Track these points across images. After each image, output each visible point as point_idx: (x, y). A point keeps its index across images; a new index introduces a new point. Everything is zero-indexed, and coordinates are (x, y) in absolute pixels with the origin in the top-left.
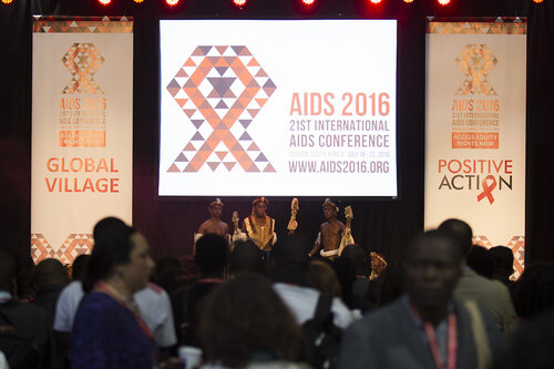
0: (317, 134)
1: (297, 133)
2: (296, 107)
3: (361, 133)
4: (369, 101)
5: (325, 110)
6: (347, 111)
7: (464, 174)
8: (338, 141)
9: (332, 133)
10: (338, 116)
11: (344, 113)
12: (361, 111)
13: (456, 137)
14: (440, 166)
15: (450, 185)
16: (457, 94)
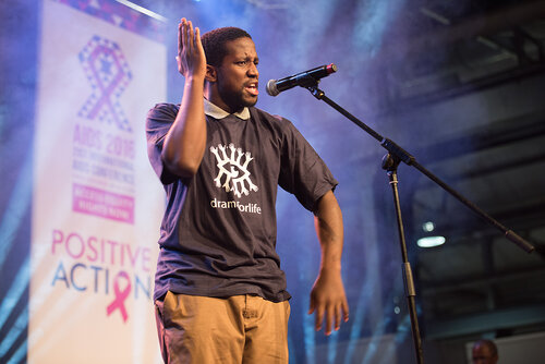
13: (77, 192)
14: (54, 242)
15: (67, 280)
16: (80, 114)
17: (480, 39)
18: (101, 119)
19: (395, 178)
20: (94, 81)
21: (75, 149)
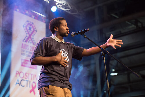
13: (22, 61)
14: (16, 74)
15: (20, 84)
16: (23, 41)
17: (127, 22)
18: (29, 42)
19: (104, 58)
20: (27, 32)
21: (22, 50)
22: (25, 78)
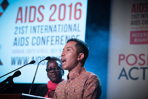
0: (31, 36)
1: (19, 36)
2: (20, 17)
3: (60, 34)
4: (68, 9)
5: (38, 19)
6: (52, 18)
7: (139, 67)
8: (44, 41)
9: (41, 35)
10: (46, 22)
11: (50, 20)
12: (62, 17)
13: (133, 35)
14: (120, 60)
15: (127, 75)
21: (132, 16)
22: (140, 64)
